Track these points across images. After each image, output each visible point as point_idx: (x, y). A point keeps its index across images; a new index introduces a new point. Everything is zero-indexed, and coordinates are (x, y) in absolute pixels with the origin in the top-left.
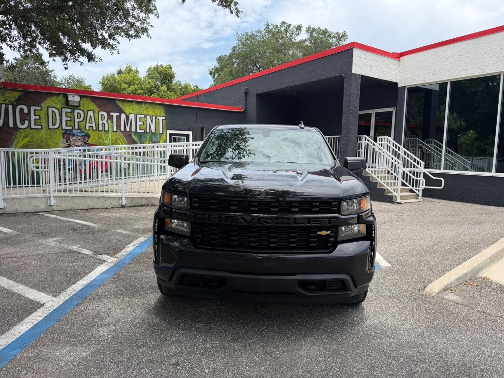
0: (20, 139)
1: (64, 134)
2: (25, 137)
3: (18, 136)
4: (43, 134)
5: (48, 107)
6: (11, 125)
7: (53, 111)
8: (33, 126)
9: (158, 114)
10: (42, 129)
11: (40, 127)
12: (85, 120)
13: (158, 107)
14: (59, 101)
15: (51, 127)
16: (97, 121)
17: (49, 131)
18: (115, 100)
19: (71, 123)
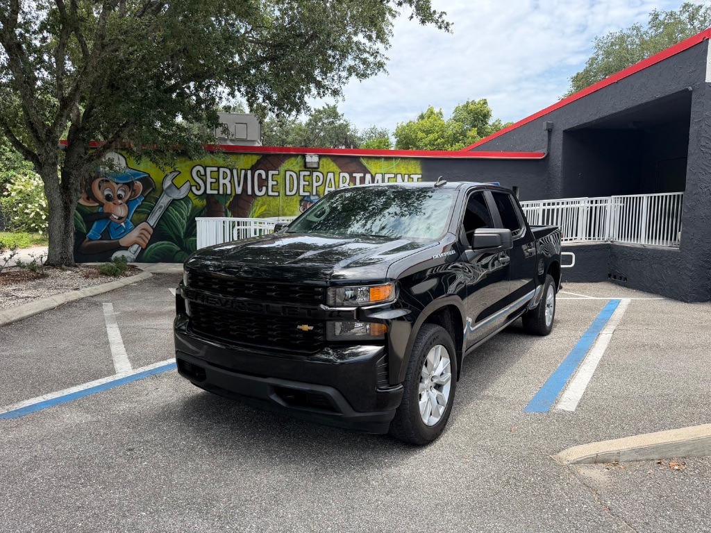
0: (258, 207)
1: (301, 201)
2: (262, 205)
3: (255, 204)
4: (280, 201)
5: (286, 171)
6: (250, 192)
7: (290, 175)
8: (270, 193)
9: (413, 172)
10: (279, 195)
11: (277, 194)
12: (324, 184)
13: (413, 162)
14: (297, 163)
15: (288, 193)
16: (337, 184)
17: (286, 198)
18: (359, 157)
19: (309, 189)
